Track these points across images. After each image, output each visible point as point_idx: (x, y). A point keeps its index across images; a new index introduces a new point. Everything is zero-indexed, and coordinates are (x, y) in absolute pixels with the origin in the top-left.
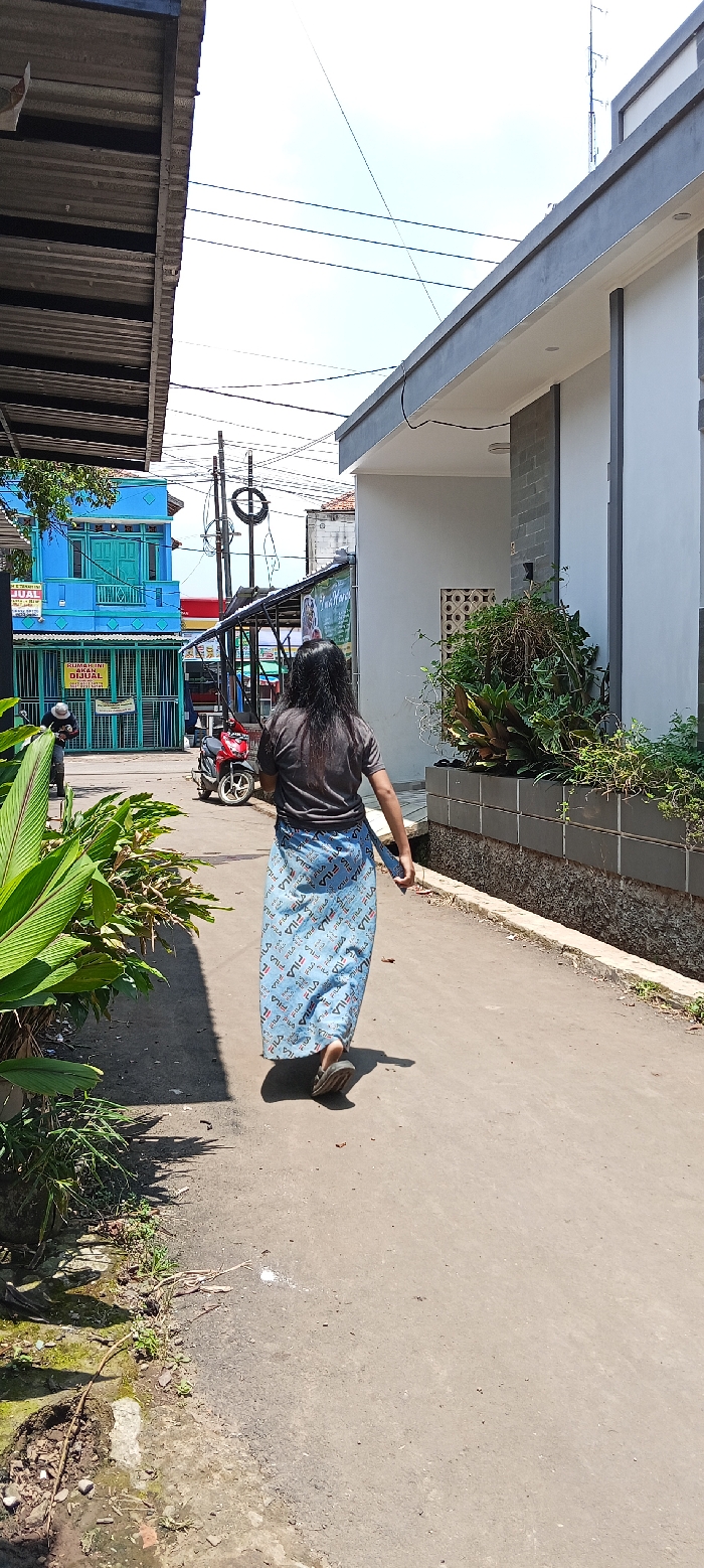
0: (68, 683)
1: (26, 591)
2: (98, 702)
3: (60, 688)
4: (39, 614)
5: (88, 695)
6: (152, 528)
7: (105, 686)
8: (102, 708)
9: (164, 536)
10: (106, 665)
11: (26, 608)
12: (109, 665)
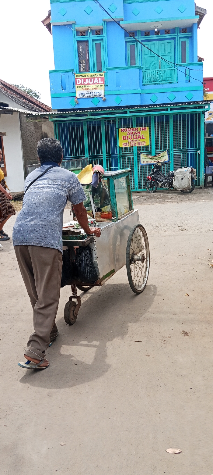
0: (121, 143)
1: (94, 79)
2: (142, 156)
3: (116, 147)
4: (103, 95)
5: (135, 151)
6: (184, 30)
7: (147, 144)
8: (145, 160)
9: (192, 34)
10: (148, 128)
11: (94, 91)
12: (150, 128)
